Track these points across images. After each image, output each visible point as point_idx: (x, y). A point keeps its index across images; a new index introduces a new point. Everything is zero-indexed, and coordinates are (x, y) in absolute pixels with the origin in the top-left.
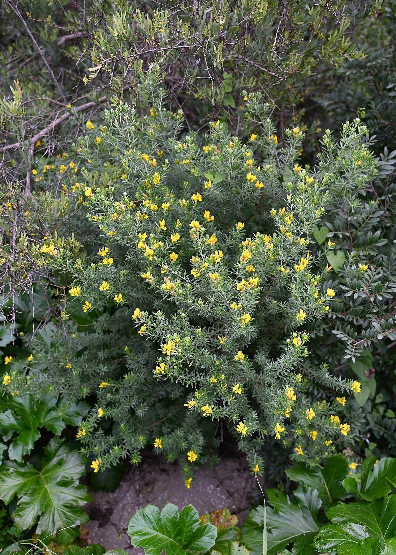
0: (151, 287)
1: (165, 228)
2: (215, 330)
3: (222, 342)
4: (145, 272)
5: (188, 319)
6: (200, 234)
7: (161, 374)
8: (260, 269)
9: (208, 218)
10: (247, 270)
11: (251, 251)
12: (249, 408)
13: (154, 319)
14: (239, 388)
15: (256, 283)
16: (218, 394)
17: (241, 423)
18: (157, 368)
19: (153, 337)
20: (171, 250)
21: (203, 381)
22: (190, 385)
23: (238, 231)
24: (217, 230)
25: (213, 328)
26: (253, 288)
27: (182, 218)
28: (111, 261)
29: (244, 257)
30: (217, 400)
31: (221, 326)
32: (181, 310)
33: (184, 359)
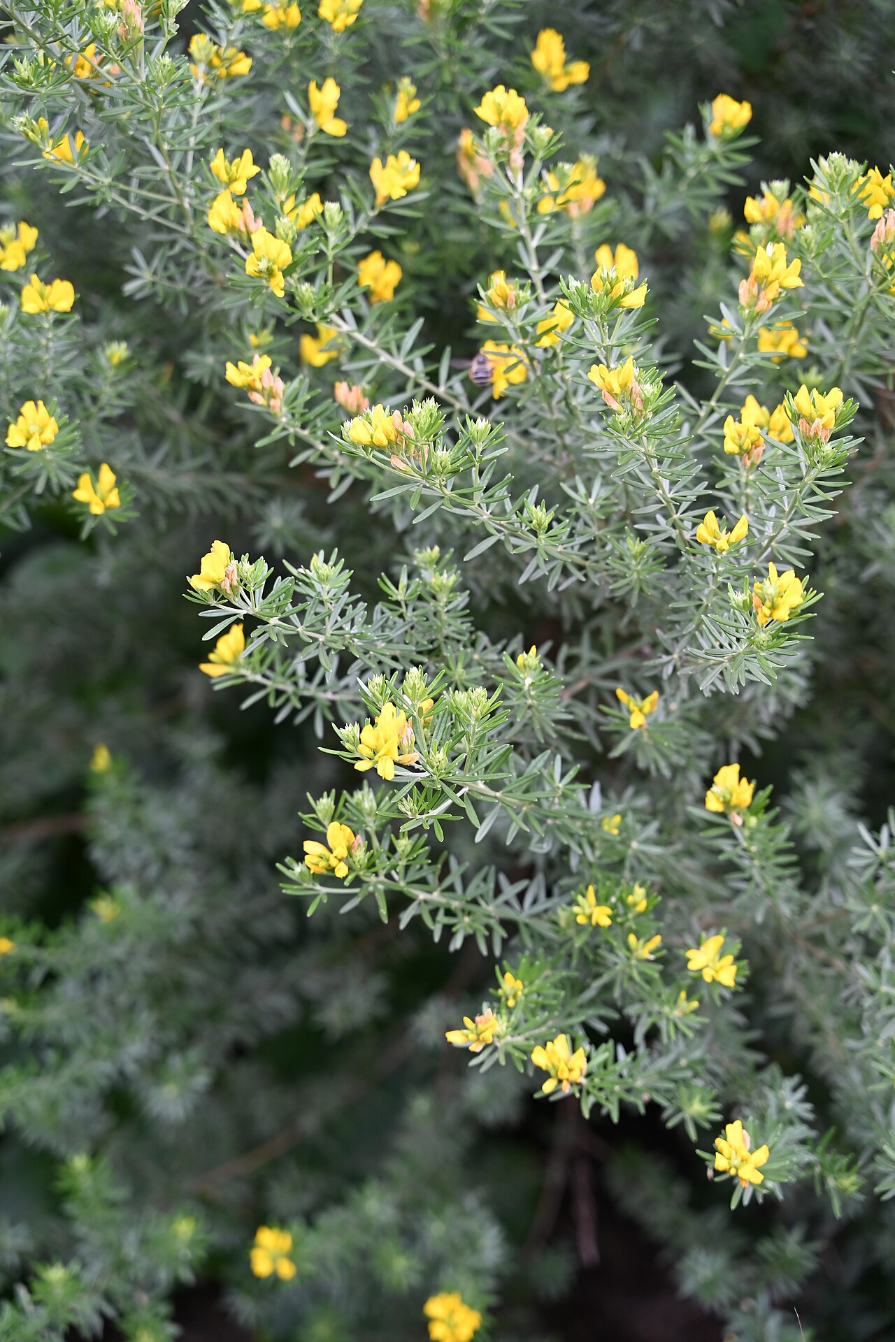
0: (276, 434)
1: (337, 128)
2: (593, 663)
3: (636, 721)
4: (241, 356)
5: (462, 599)
6: (529, 157)
7: (328, 878)
8: (832, 347)
9: (556, 70)
10: (765, 347)
11: (796, 250)
12: (759, 1067)
13: (298, 598)
14: (722, 955)
15: (830, 416)
16: (608, 987)
17: (734, 1130)
18: (309, 846)
19: (279, 693)
20: (369, 243)
21: (535, 923)
22: (470, 940)
23: (713, 145)
24: (595, 132)
25: (585, 651)
26: (810, 443)
27: (423, 69)
28: (63, 295)
29: (763, 283)
30: (603, 1019)
31: (624, 640)
32: (426, 555)
33: (453, 798)
